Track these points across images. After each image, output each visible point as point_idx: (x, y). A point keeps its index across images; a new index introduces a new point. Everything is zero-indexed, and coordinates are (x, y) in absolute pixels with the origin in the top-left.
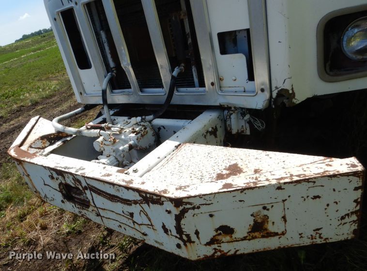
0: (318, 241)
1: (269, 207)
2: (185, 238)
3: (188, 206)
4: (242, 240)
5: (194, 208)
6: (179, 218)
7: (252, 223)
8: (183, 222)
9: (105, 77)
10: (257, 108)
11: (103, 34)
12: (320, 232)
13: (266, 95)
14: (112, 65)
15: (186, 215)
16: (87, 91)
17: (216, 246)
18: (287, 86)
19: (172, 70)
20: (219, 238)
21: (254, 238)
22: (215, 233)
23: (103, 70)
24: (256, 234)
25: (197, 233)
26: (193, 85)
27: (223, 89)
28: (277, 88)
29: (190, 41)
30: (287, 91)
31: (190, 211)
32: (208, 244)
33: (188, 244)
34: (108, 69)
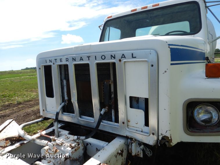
9: (61, 105)
10: (149, 144)
11: (65, 82)
13: (155, 138)
14: (66, 98)
16: (48, 109)
18: (168, 135)
19: (101, 110)
23: (60, 100)
26: (111, 121)
27: (129, 127)
28: (162, 134)
29: (113, 96)
30: (168, 137)
34: (63, 100)
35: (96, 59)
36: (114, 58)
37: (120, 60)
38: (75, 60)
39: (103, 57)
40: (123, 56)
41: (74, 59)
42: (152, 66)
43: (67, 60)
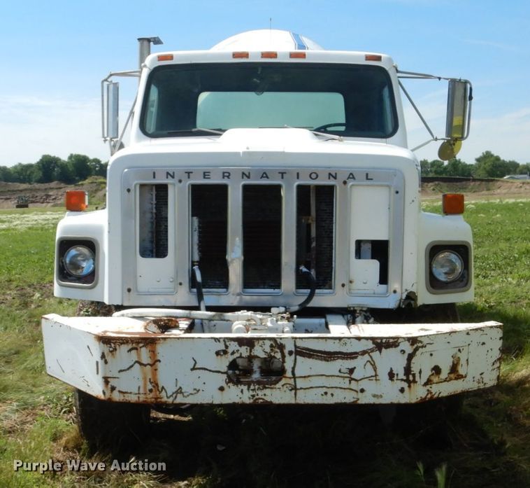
0: (482, 386)
1: (461, 349)
2: (411, 378)
3: (420, 345)
4: (445, 381)
5: (422, 347)
6: (410, 357)
7: (451, 364)
8: (413, 361)
10: (390, 308)
12: (482, 376)
13: (397, 297)
15: (417, 353)
17: (428, 387)
18: (414, 289)
20: (432, 378)
21: (451, 379)
22: (430, 373)
24: (452, 376)
25: (420, 372)
27: (352, 291)
29: (314, 244)
30: (414, 293)
31: (420, 349)
32: (426, 384)
33: (412, 385)
35: (298, 178)
36: (335, 178)
37: (345, 183)
38: (249, 177)
39: (314, 176)
40: (352, 176)
41: (245, 175)
42: (397, 192)
43: (226, 175)
